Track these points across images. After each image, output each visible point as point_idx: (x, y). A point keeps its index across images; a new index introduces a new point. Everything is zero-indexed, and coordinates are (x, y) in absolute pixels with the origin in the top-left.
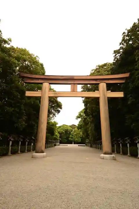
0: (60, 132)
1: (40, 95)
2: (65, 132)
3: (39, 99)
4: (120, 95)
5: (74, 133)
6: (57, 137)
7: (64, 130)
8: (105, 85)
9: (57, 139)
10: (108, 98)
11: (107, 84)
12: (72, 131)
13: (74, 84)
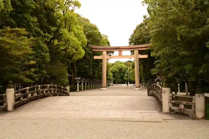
0: (113, 71)
1: (101, 58)
2: (119, 70)
3: (101, 60)
4: (146, 56)
5: (129, 72)
6: (110, 77)
7: (117, 69)
8: (137, 51)
9: (111, 79)
10: (139, 59)
11: (139, 50)
12: (127, 69)
13: (120, 51)
